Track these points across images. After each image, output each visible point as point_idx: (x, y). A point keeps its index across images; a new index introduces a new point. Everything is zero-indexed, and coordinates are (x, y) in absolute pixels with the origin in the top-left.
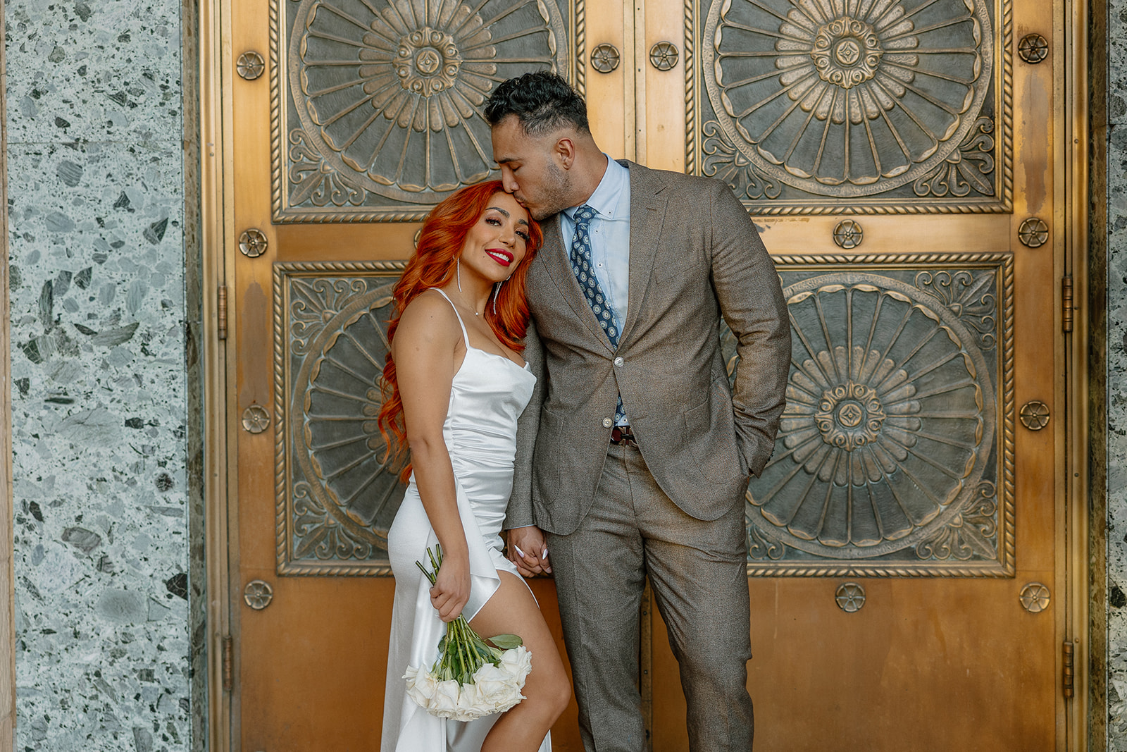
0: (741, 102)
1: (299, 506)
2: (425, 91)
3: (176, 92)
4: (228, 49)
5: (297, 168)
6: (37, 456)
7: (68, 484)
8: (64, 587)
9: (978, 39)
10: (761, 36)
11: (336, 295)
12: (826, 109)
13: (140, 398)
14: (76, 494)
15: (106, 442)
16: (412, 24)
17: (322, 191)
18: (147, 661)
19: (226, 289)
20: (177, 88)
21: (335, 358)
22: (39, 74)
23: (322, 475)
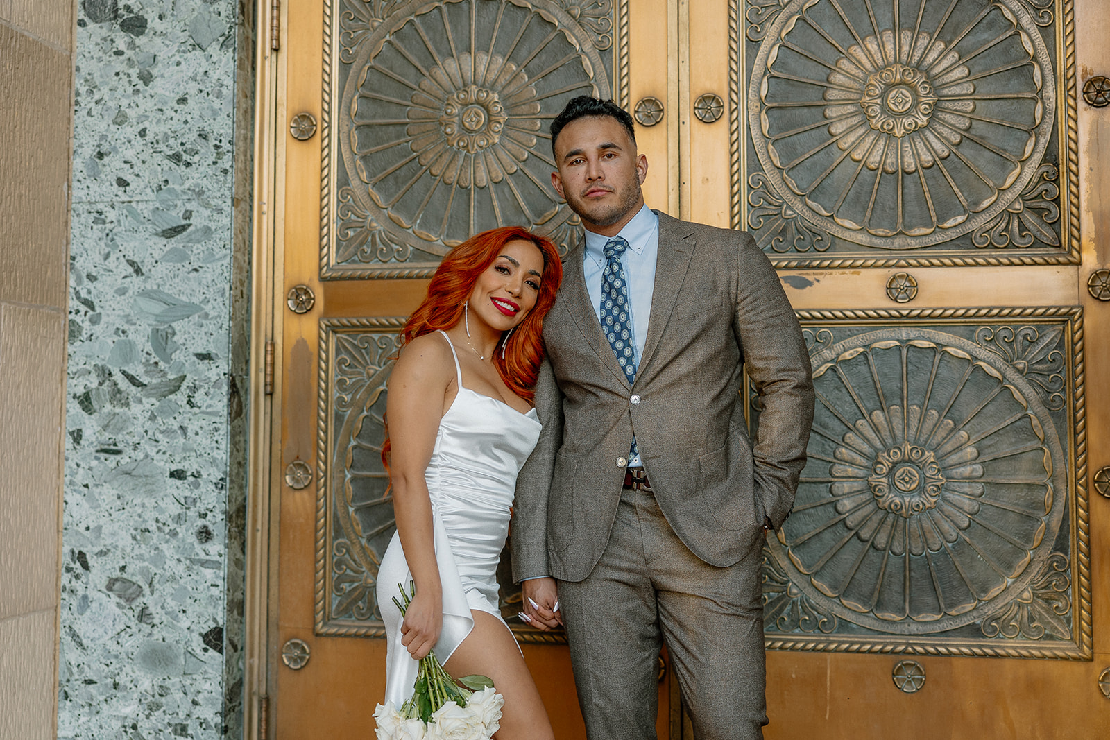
0: (789, 152)
1: (339, 564)
2: (470, 147)
3: (228, 151)
4: (282, 112)
5: (345, 226)
6: (86, 505)
7: (113, 534)
8: (107, 637)
9: (1039, 84)
10: (809, 85)
11: (380, 351)
12: (878, 158)
13: (185, 450)
14: (120, 544)
15: (150, 493)
16: (459, 82)
17: (368, 247)
18: (182, 715)
19: (273, 345)
20: (228, 147)
21: (377, 414)
22: (103, 137)
23: (361, 533)
